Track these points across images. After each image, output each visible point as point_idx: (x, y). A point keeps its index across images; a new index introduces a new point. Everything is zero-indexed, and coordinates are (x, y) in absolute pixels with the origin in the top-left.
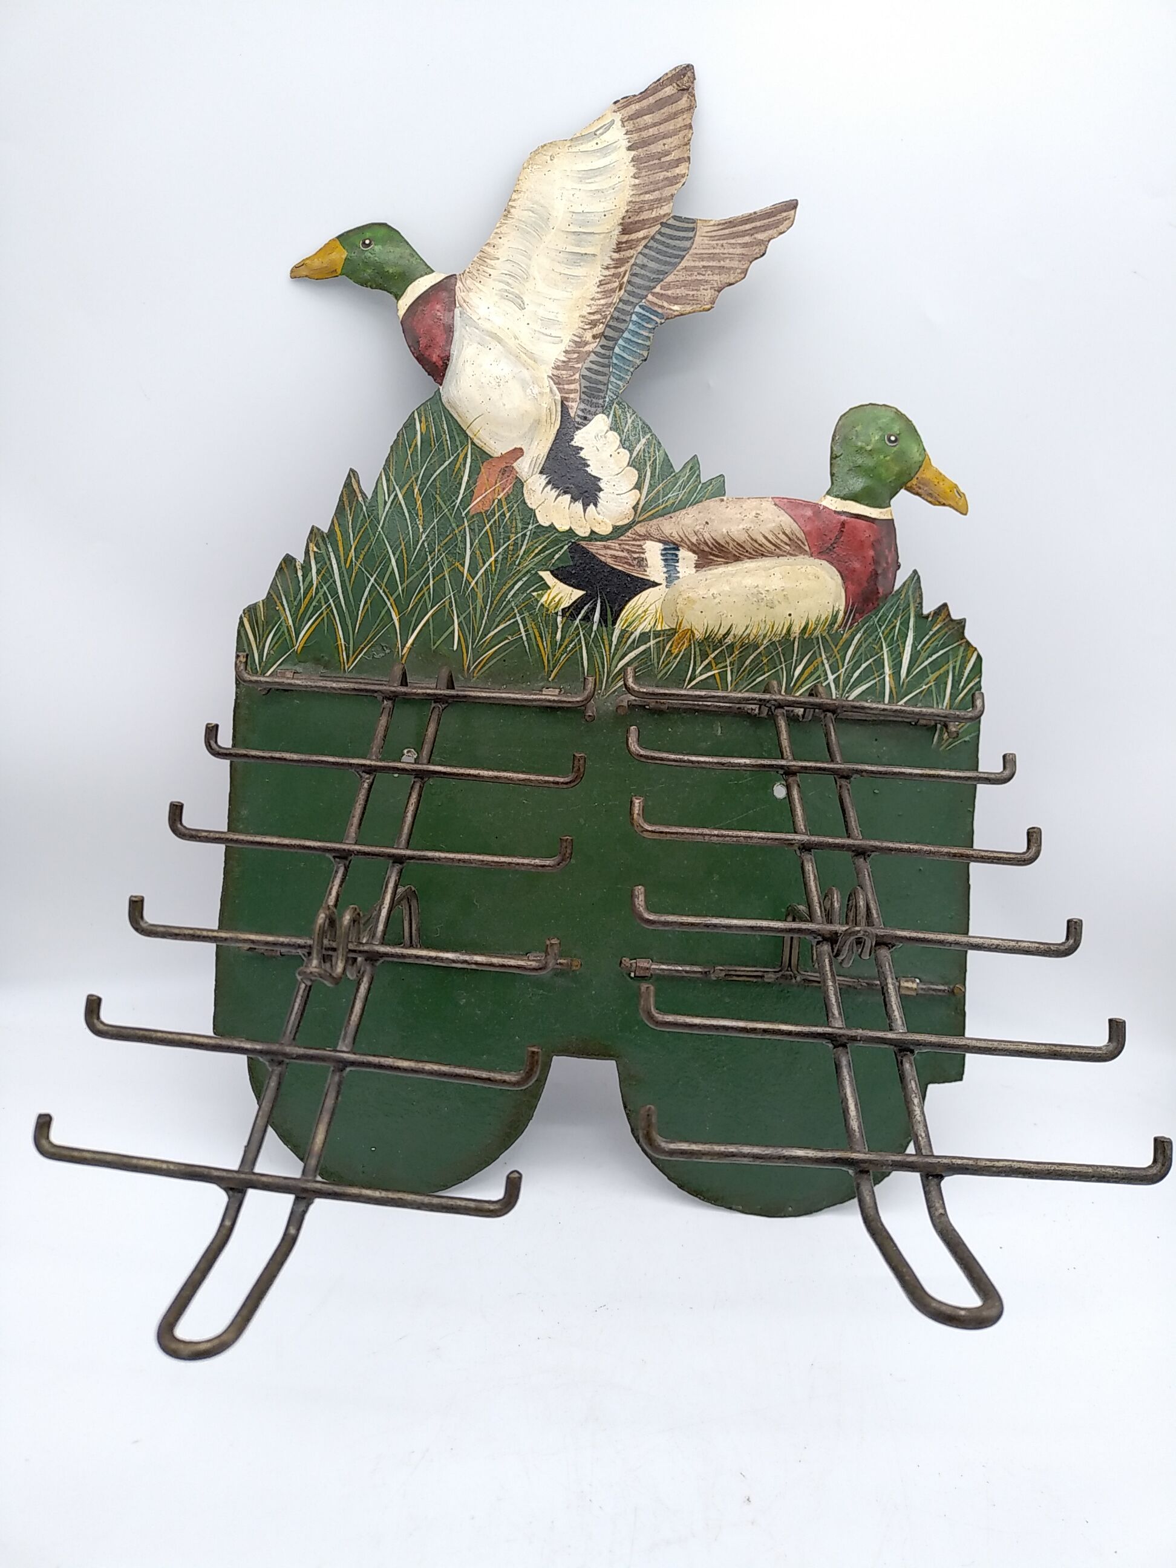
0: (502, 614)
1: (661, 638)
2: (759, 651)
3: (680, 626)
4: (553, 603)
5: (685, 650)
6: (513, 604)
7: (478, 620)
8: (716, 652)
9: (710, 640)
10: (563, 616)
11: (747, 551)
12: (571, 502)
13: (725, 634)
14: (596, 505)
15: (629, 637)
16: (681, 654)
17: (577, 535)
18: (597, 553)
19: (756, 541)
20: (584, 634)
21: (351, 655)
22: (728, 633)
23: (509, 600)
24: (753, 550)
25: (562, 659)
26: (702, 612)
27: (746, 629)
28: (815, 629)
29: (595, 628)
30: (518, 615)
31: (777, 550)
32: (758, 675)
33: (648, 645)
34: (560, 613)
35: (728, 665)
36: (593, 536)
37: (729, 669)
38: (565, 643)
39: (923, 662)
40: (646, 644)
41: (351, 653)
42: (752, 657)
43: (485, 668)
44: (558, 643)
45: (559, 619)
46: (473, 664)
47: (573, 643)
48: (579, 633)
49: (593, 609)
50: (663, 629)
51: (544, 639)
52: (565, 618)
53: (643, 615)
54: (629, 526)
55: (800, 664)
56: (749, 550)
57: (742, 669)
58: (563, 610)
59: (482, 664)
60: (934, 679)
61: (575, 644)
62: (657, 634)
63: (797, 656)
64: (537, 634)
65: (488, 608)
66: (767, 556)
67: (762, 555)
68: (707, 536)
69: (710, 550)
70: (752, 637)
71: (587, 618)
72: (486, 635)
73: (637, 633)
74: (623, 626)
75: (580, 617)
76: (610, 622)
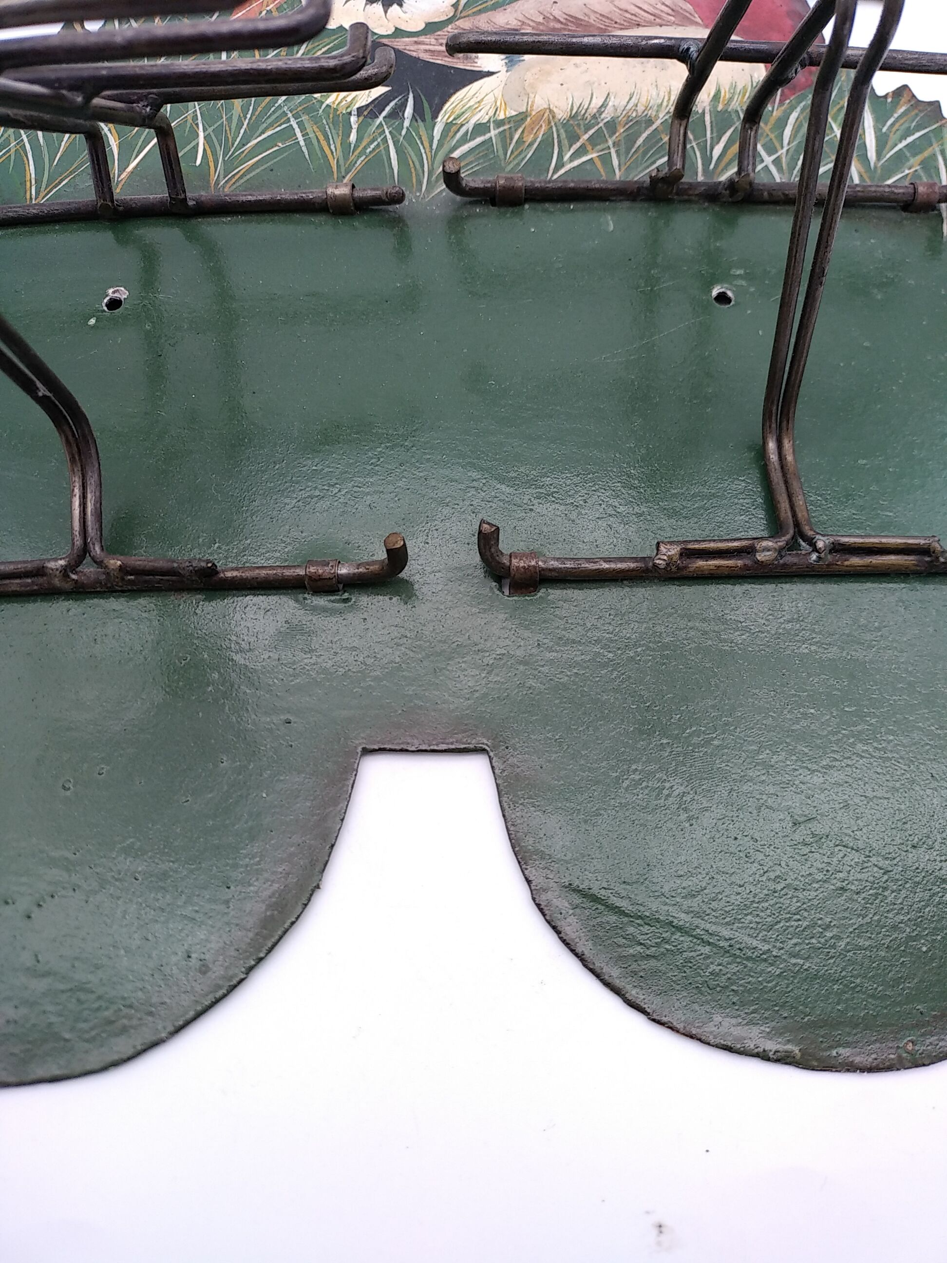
0: (269, 121)
1: (506, 127)
2: (654, 127)
3: (532, 106)
4: (344, 102)
5: (543, 135)
6: (285, 109)
7: (233, 130)
8: (591, 132)
9: (579, 118)
10: (358, 116)
11: (616, 23)
12: (366, 4)
13: (600, 107)
14: (401, 5)
15: (458, 130)
16: (539, 140)
17: (376, 34)
18: (405, 49)
19: (626, 11)
20: (390, 132)
21: (42, 189)
22: (604, 105)
23: (280, 105)
24: (625, 21)
25: (358, 163)
26: (562, 85)
27: (630, 99)
28: (731, 99)
29: (407, 123)
30: (292, 119)
31: (657, 20)
32: (657, 156)
33: (487, 136)
34: (355, 112)
35: (611, 146)
36: (399, 33)
37: (613, 151)
38: (364, 144)
39: (896, 145)
40: (484, 135)
41: (44, 186)
42: (645, 135)
43: (242, 181)
44: (352, 146)
45: (353, 119)
46: (224, 178)
47: (376, 143)
48: (384, 131)
49: (403, 106)
50: (508, 115)
51: (331, 142)
52: (361, 118)
53: (476, 106)
54: (449, 21)
55: (718, 143)
56: (618, 21)
57: (633, 150)
58: (358, 109)
59: (237, 177)
60: (919, 162)
61: (378, 145)
62: (499, 123)
63: (712, 133)
64: (321, 138)
65: (249, 116)
66: (644, 26)
67: (638, 25)
68: (557, 13)
69: (563, 26)
70: (640, 108)
71: (397, 114)
72: (244, 145)
73: (470, 126)
74: (447, 119)
75: (384, 114)
76: (428, 115)
